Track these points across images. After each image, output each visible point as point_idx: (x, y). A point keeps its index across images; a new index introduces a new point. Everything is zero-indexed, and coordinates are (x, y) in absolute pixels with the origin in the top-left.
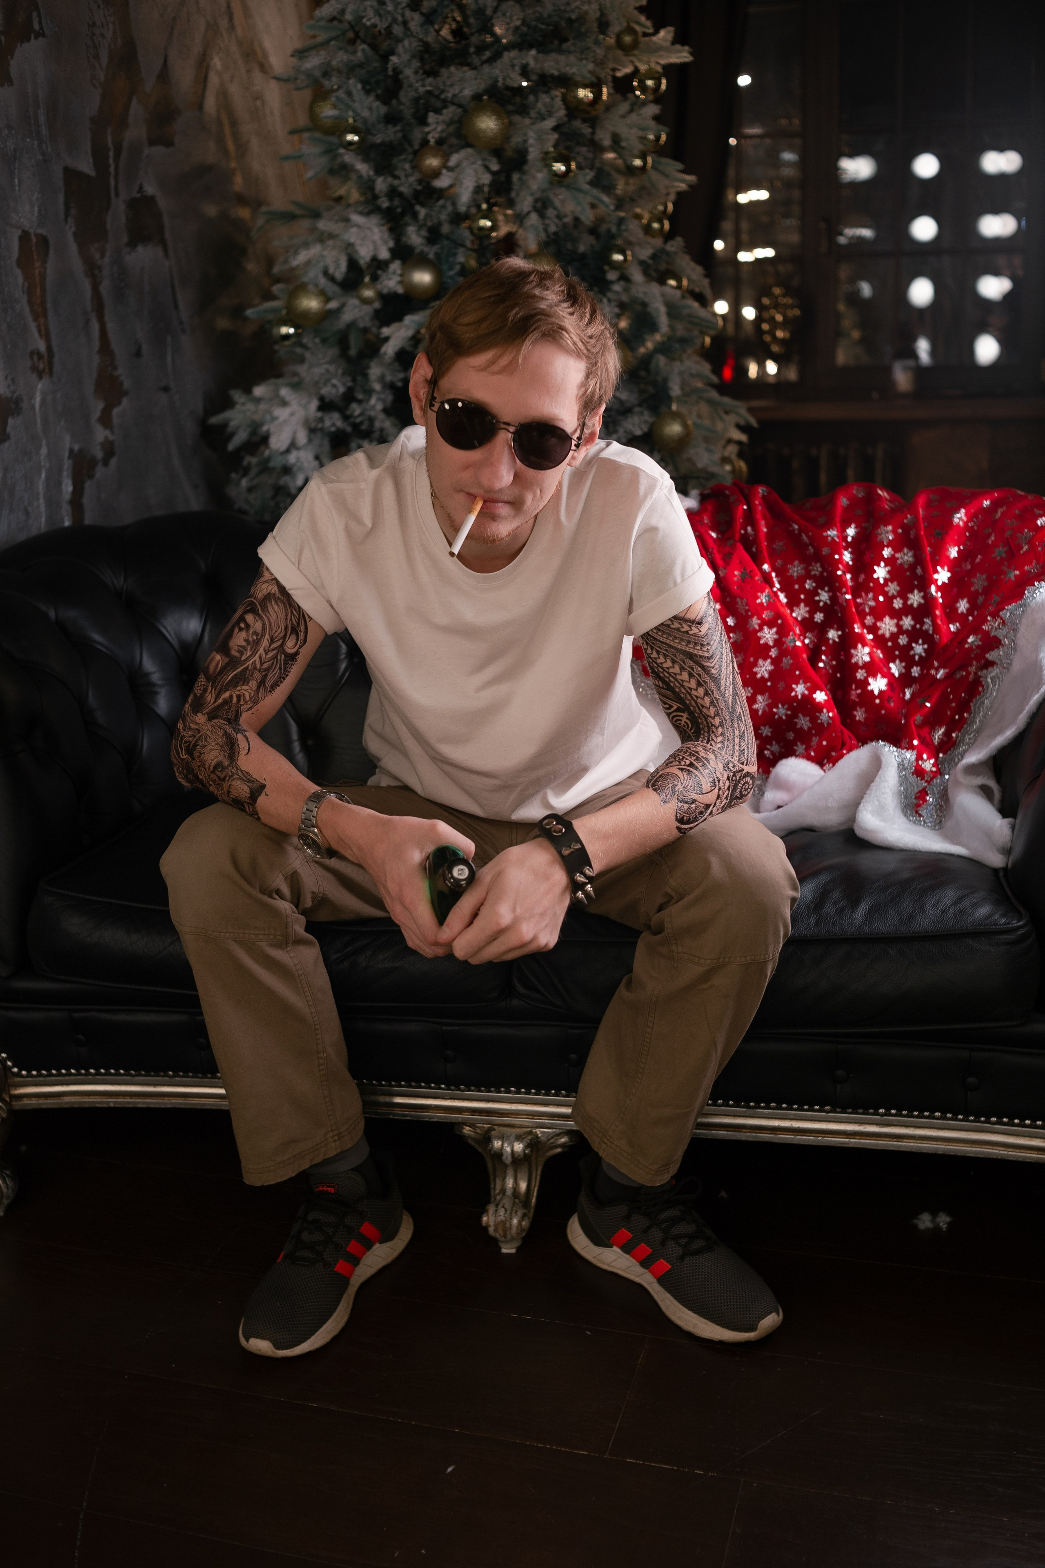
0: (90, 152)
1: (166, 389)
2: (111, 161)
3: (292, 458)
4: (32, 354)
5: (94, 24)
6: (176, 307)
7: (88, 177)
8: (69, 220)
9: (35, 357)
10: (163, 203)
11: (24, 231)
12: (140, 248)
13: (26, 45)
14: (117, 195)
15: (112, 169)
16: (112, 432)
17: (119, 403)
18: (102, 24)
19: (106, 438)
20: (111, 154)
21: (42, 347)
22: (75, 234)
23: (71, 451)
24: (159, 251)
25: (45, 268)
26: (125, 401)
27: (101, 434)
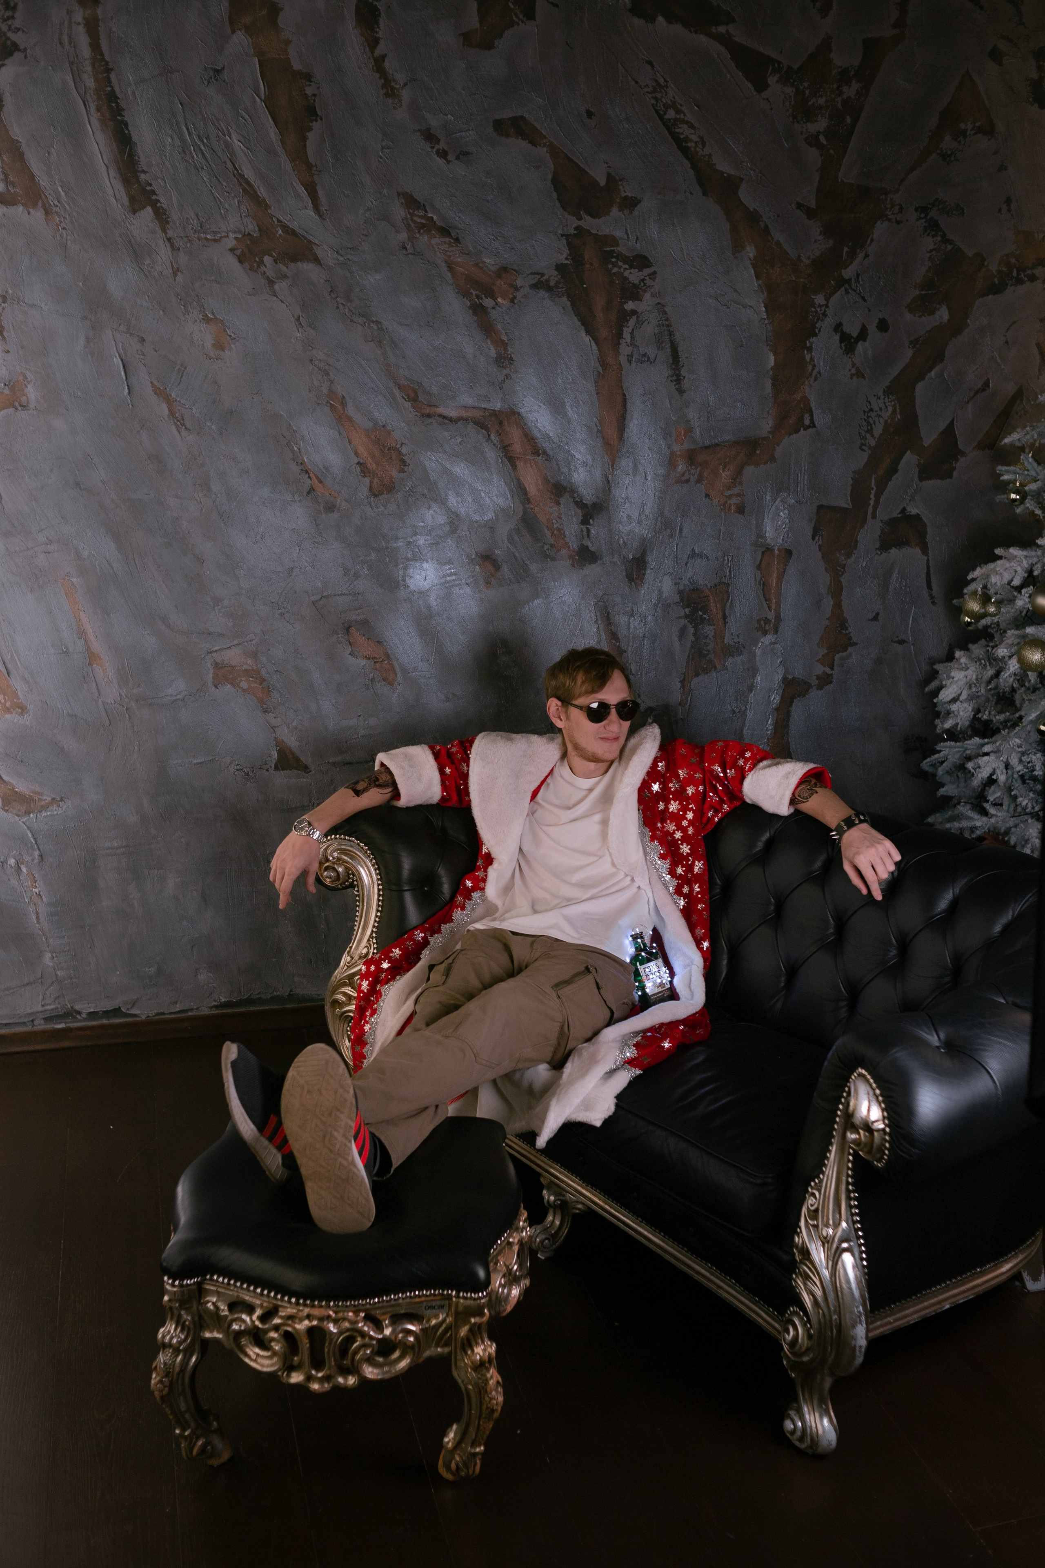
0: (849, 492)
1: (902, 642)
2: (872, 496)
3: (954, 707)
4: (759, 621)
5: (871, 410)
6: (929, 586)
7: (844, 510)
8: (817, 538)
9: (762, 622)
10: (927, 518)
11: (767, 548)
12: (893, 551)
13: (794, 436)
14: (874, 517)
15: (872, 502)
16: (832, 669)
17: (845, 650)
18: (881, 409)
19: (824, 672)
20: (873, 492)
21: (771, 616)
22: (820, 546)
23: (785, 678)
24: (917, 551)
25: (785, 569)
26: (850, 649)
27: (820, 669)
